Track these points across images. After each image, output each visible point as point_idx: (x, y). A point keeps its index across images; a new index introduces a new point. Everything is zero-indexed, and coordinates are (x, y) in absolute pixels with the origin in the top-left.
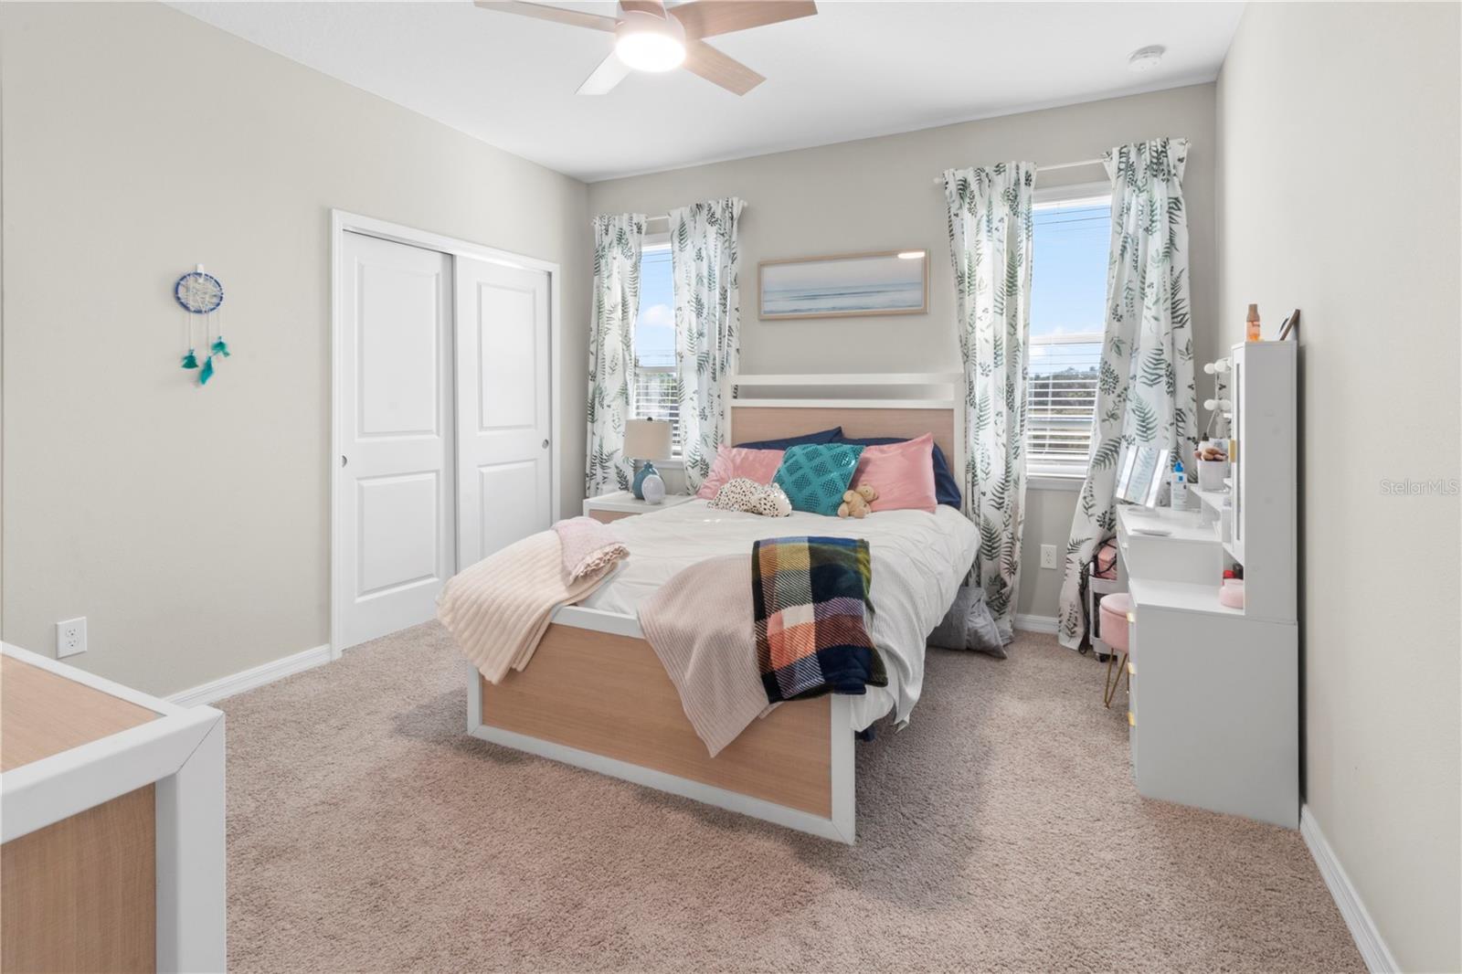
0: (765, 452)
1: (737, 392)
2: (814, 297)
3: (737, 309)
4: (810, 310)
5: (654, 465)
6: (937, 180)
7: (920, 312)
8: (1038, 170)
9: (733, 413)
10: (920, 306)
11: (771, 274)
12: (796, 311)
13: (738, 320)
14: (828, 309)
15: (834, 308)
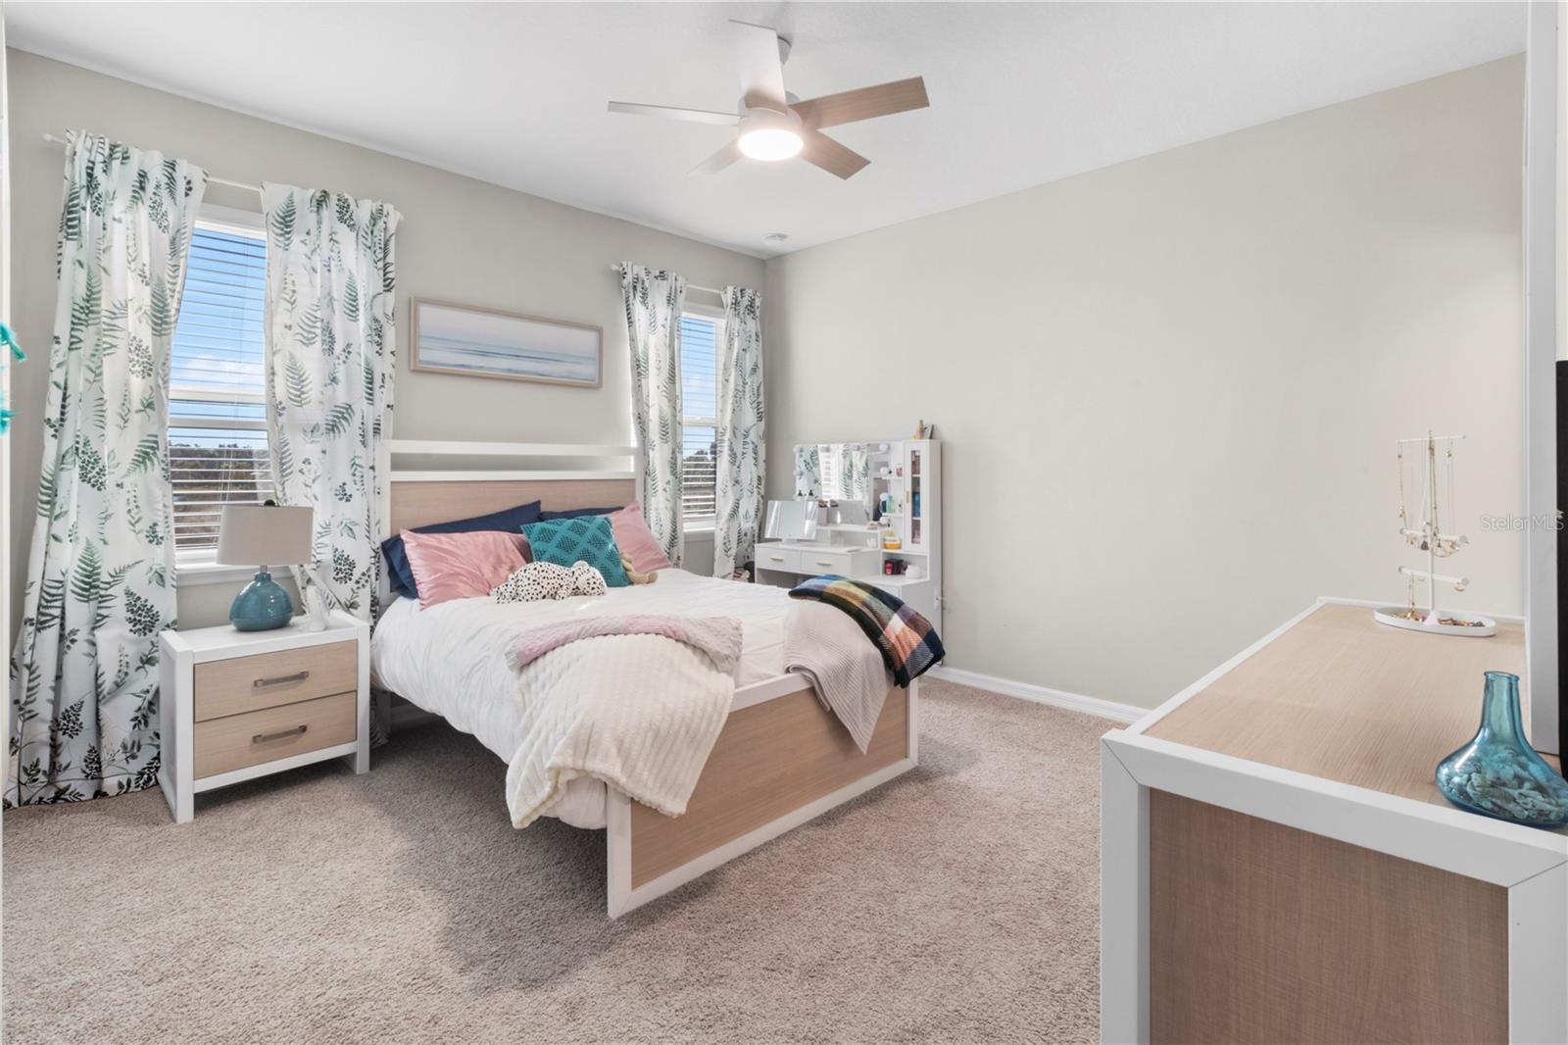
0: (456, 536)
1: (399, 463)
2: (484, 354)
3: (392, 353)
4: (481, 367)
5: (273, 576)
6: (615, 267)
7: (592, 385)
8: (689, 286)
9: (392, 490)
10: (593, 380)
11: (426, 313)
12: (462, 366)
13: (393, 366)
14: (503, 370)
15: (509, 370)
